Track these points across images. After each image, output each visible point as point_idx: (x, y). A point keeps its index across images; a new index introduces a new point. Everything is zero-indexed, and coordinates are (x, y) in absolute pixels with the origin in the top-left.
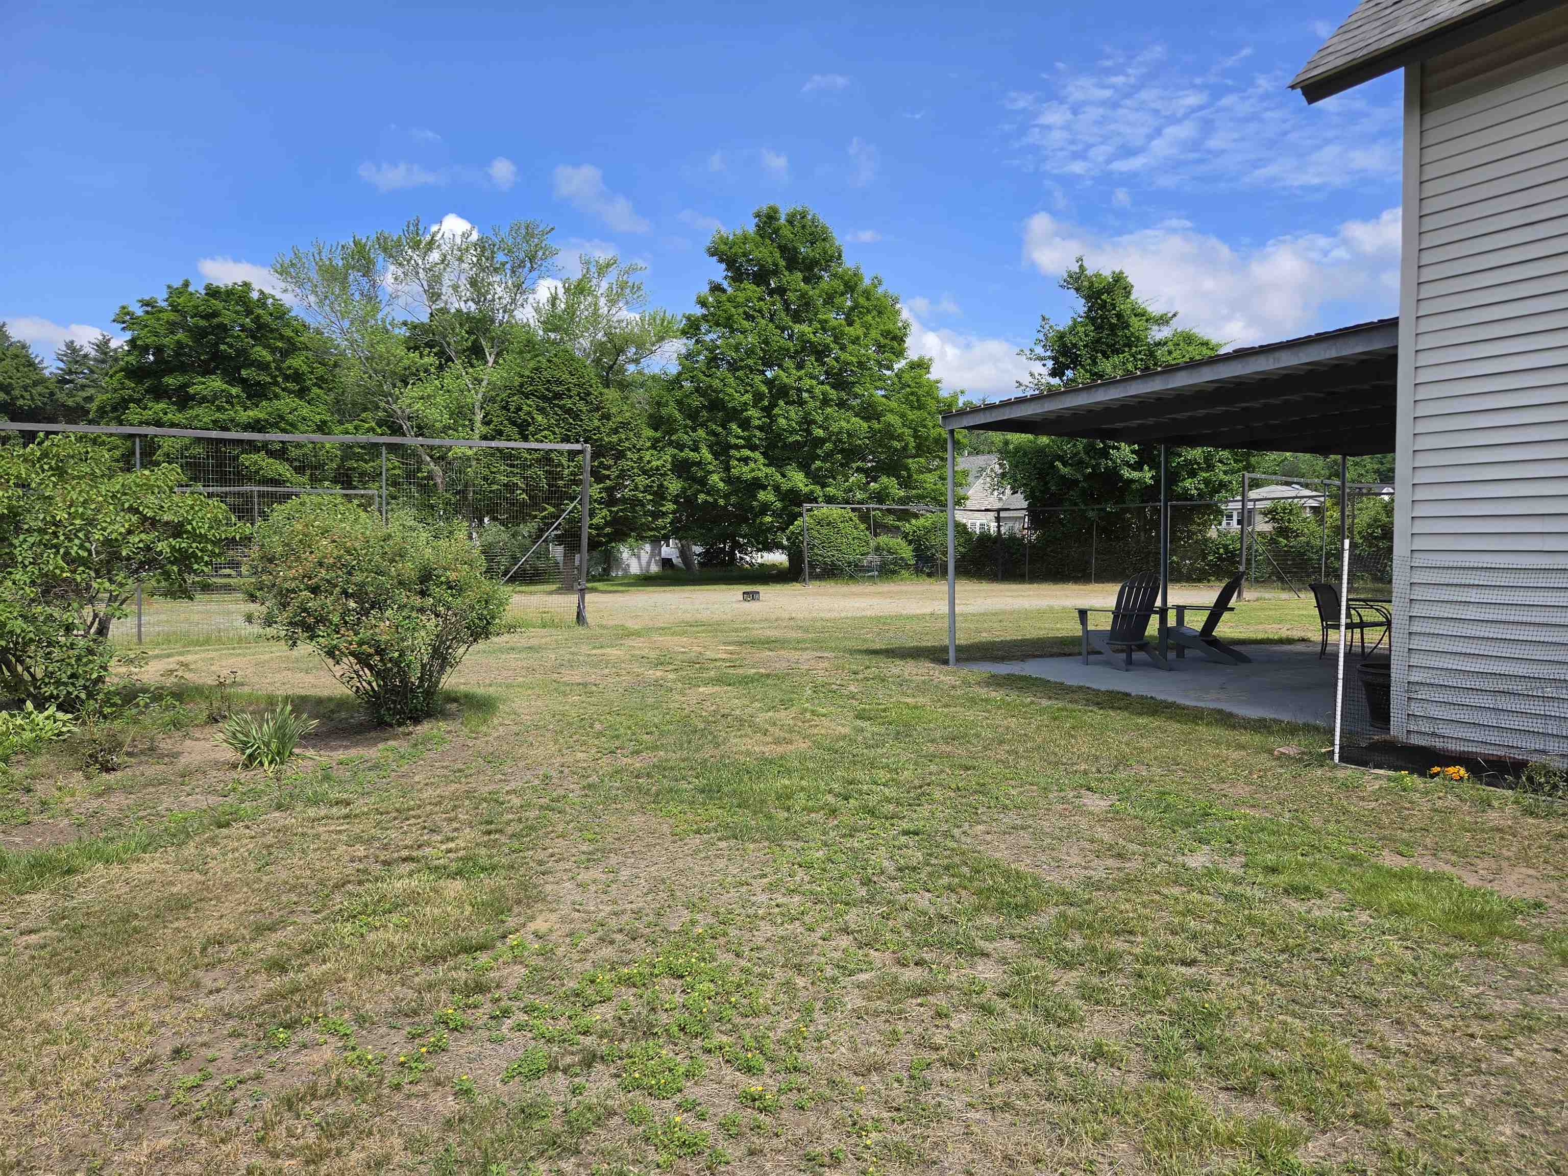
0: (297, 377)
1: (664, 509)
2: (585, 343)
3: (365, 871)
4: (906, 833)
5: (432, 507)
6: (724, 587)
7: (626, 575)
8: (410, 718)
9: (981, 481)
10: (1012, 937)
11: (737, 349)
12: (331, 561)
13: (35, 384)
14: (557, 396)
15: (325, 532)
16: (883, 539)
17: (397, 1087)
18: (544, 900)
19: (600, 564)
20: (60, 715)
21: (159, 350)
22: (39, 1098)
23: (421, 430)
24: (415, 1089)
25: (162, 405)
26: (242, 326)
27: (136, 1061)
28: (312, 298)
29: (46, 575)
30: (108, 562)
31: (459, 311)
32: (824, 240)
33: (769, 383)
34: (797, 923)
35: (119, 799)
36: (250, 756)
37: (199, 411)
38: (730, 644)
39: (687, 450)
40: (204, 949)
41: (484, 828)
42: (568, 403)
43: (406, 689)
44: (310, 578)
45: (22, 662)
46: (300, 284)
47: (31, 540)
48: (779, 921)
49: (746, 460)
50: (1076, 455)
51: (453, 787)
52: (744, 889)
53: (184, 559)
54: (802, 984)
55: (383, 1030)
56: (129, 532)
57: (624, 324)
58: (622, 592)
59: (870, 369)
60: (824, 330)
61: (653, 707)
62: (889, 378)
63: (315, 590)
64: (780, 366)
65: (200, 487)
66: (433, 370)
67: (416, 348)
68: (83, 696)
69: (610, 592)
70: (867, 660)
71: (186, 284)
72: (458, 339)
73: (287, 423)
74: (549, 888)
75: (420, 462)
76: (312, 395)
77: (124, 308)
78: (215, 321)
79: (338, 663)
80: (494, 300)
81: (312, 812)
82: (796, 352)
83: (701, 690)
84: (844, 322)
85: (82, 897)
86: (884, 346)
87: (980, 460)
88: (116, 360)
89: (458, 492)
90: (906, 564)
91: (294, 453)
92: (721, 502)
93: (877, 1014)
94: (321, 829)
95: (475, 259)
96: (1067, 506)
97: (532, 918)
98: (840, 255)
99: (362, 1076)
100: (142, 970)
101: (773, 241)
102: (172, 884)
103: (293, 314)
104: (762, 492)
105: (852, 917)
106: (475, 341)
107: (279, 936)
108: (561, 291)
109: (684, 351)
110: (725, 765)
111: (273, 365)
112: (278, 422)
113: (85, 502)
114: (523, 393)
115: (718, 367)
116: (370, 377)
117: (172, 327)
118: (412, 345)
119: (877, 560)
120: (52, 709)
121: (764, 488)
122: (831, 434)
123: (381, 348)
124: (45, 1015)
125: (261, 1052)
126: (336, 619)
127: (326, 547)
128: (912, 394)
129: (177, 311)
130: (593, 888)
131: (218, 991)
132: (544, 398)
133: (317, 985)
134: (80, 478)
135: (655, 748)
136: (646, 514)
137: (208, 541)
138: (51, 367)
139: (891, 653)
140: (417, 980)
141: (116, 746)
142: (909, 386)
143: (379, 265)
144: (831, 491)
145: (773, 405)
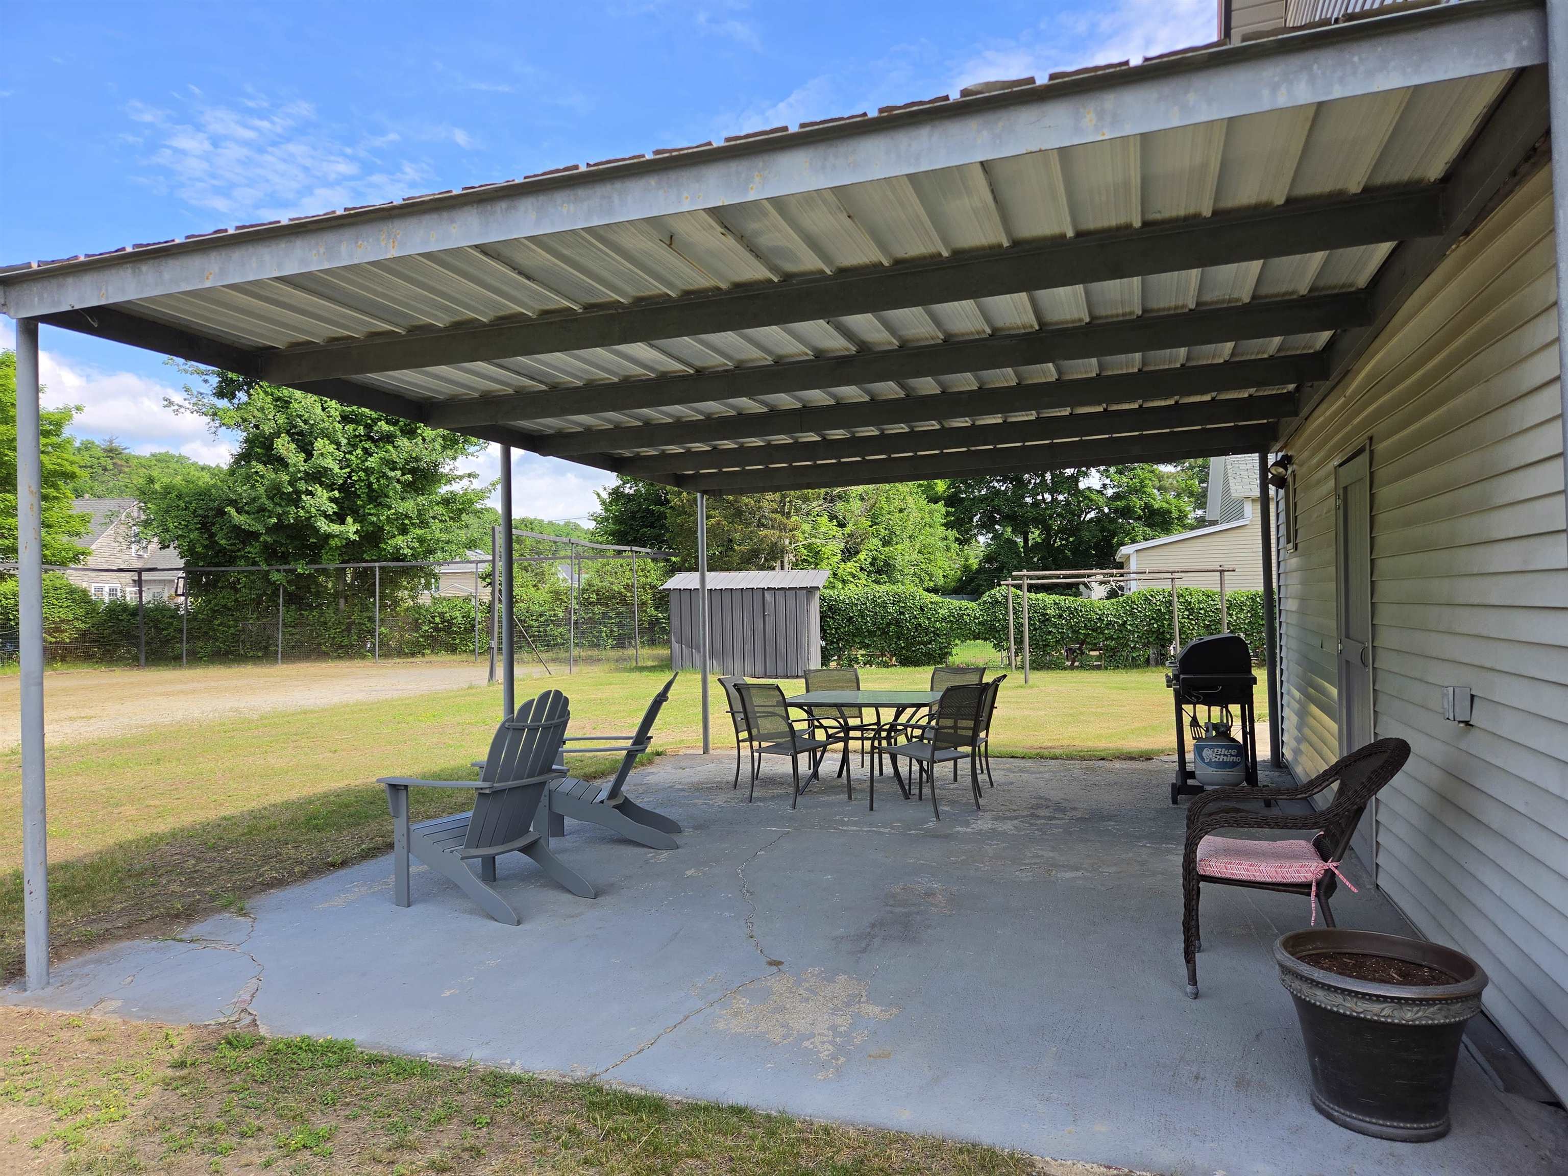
9: (110, 531)
50: (254, 500)
87: (109, 504)
96: (242, 565)
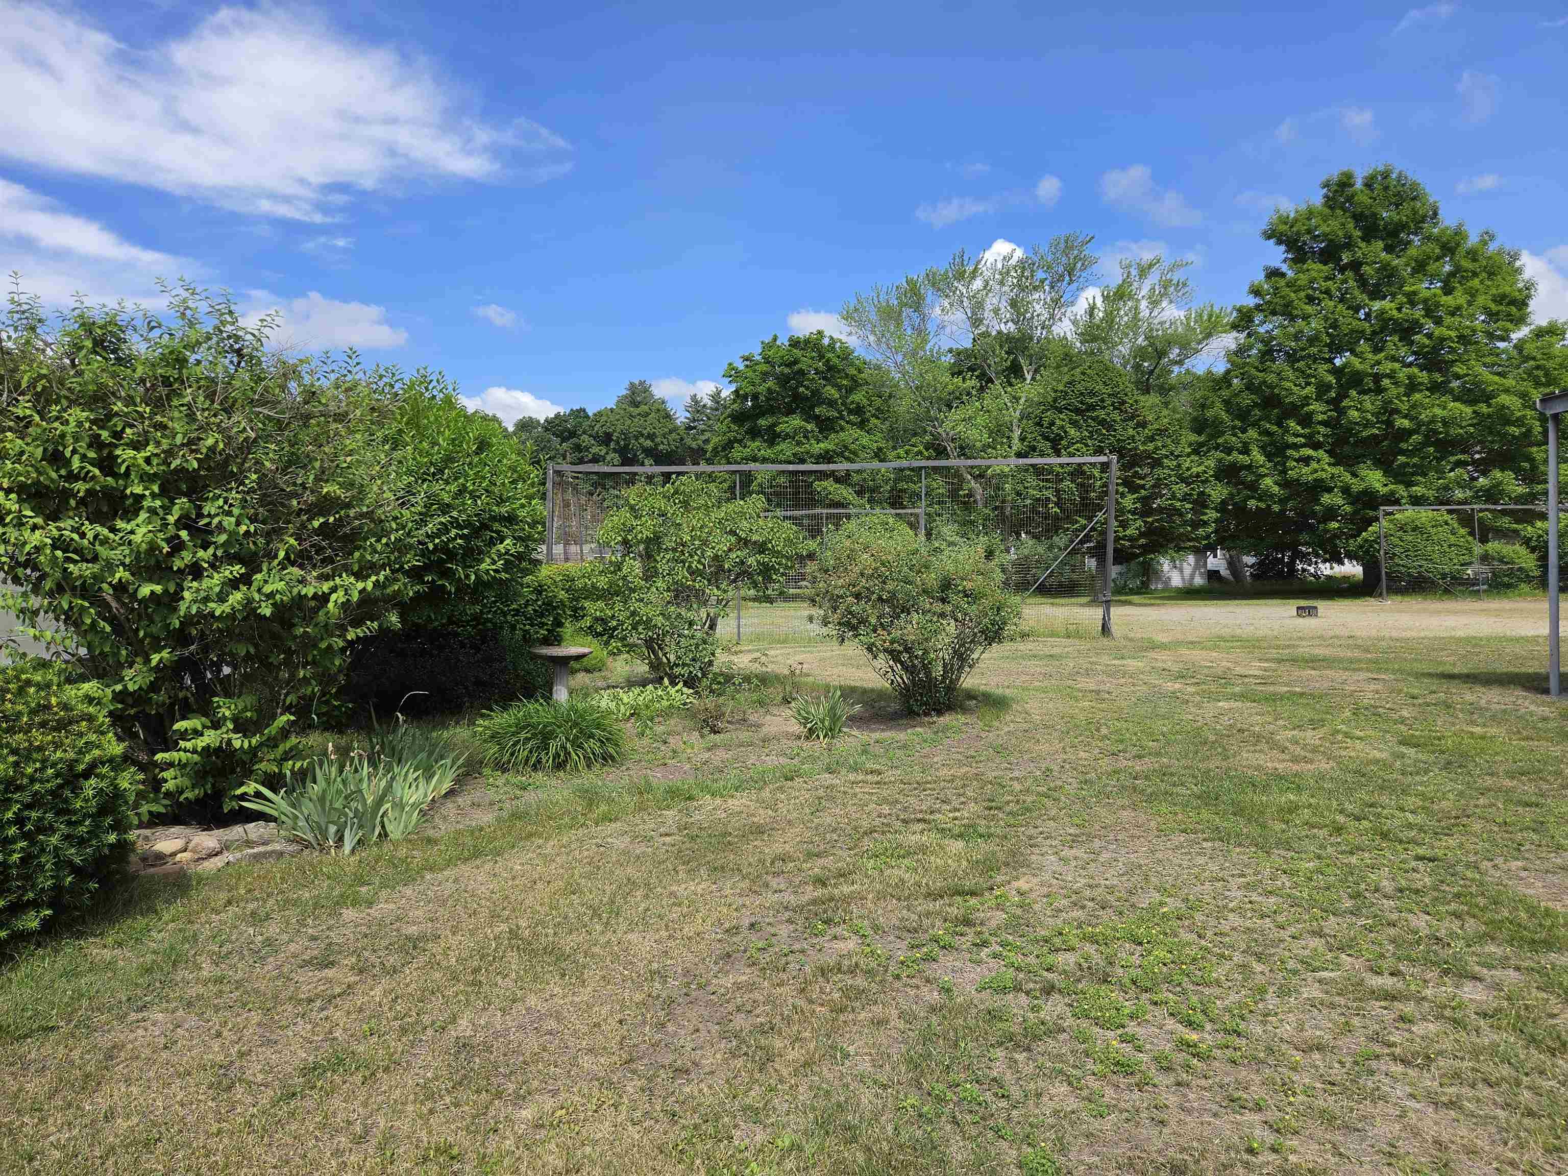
0: (859, 410)
1: (1205, 518)
2: (1124, 349)
3: (888, 825)
4: (1419, 858)
5: (972, 522)
6: (1279, 601)
7: (1167, 587)
8: (934, 710)
10: (1518, 969)
11: (1297, 337)
12: (871, 571)
13: (671, 432)
14: (1092, 408)
15: (866, 548)
16: (1493, 546)
17: (898, 977)
18: (1028, 866)
19: (1138, 576)
20: (685, 690)
21: (755, 397)
22: (670, 937)
23: (964, 451)
24: (909, 981)
25: (757, 444)
26: (816, 369)
27: (727, 925)
28: (872, 338)
29: (677, 583)
30: (716, 573)
31: (1000, 332)
32: (1414, 199)
33: (1337, 372)
34: (1268, 920)
35: (721, 754)
36: (810, 729)
37: (783, 446)
38: (1267, 660)
39: (1235, 453)
40: (772, 863)
41: (985, 804)
42: (1102, 414)
43: (930, 684)
44: (854, 586)
45: (661, 649)
46: (861, 324)
47: (668, 557)
48: (1249, 915)
49: (1306, 460)
51: (964, 770)
52: (1219, 884)
53: (766, 571)
54: (1260, 969)
55: (892, 938)
56: (730, 550)
57: (1167, 325)
58: (1158, 605)
59: (1476, 343)
60: (1413, 304)
61: (1164, 717)
62: (1504, 351)
63: (858, 596)
64: (1353, 352)
65: (779, 513)
66: (974, 393)
67: (960, 373)
68: (700, 675)
69: (1145, 605)
70: (1434, 684)
71: (775, 339)
72: (998, 359)
73: (851, 452)
74: (1034, 857)
75: (962, 480)
76: (871, 425)
77: (730, 364)
78: (796, 368)
79: (875, 657)
80: (1033, 317)
81: (852, 777)
82: (1374, 333)
83: (1221, 704)
84: (1439, 292)
85: (697, 817)
86: (1497, 313)
88: (725, 407)
89: (996, 508)
90: (1527, 576)
91: (855, 478)
92: (1276, 508)
93: (1332, 1006)
94: (858, 790)
95: (1015, 281)
97: (1017, 878)
98: (1435, 214)
99: (874, 965)
100: (733, 870)
101: (1345, 210)
102: (754, 815)
103: (856, 354)
104: (1326, 496)
105: (1331, 924)
106: (1015, 359)
107: (821, 862)
108: (1099, 302)
109: (1233, 347)
110: (1229, 777)
111: (840, 401)
112: (845, 452)
113: (702, 527)
114: (1056, 408)
115: (1274, 360)
116: (919, 404)
117: (765, 375)
118: (956, 370)
119: (1484, 570)
120: (681, 684)
121: (1329, 490)
122: (1420, 424)
123: (929, 377)
124: (674, 888)
125: (805, 935)
126: (873, 621)
127: (866, 560)
128: (1538, 367)
129: (769, 362)
130: (1074, 863)
131: (781, 891)
132: (1077, 411)
133: (846, 900)
134: (699, 508)
135: (1158, 754)
136: (1185, 523)
137: (783, 556)
138: (681, 417)
139: (1471, 679)
140: (919, 908)
141: (720, 716)
142: (1534, 359)
143: (929, 299)
144: (1418, 490)
145: (1342, 395)
